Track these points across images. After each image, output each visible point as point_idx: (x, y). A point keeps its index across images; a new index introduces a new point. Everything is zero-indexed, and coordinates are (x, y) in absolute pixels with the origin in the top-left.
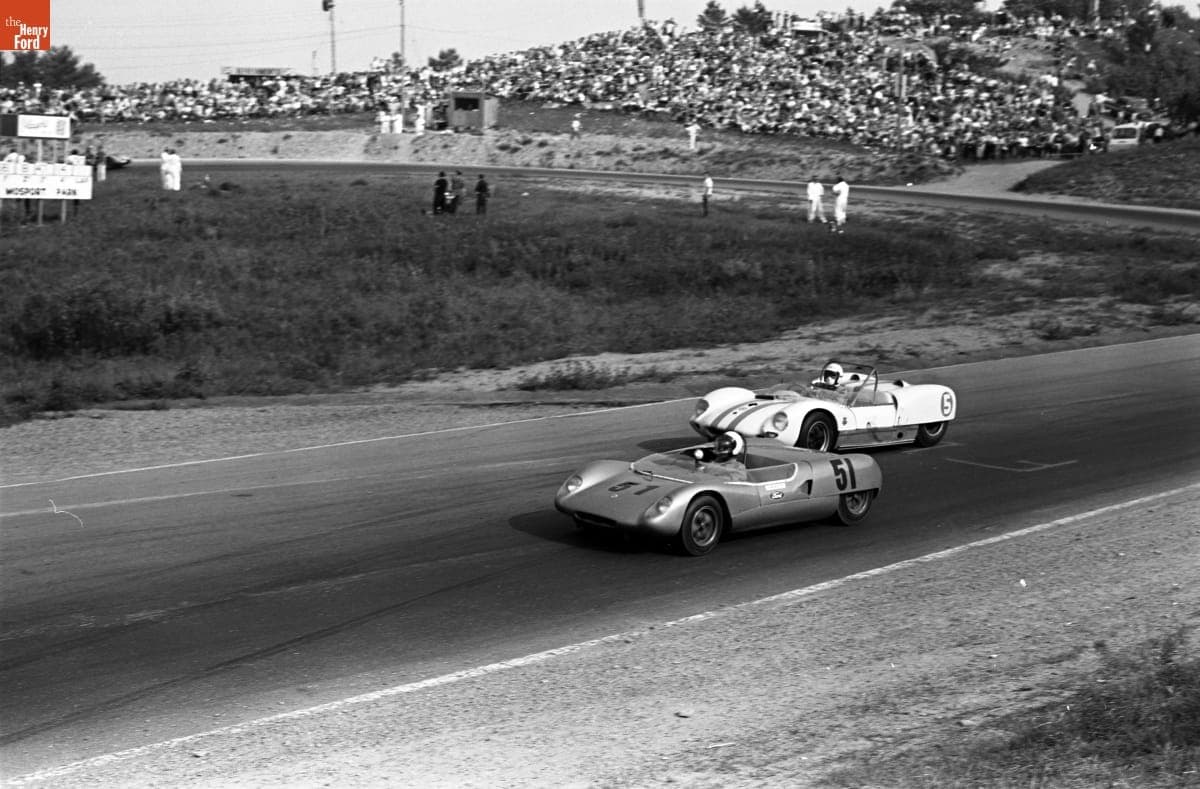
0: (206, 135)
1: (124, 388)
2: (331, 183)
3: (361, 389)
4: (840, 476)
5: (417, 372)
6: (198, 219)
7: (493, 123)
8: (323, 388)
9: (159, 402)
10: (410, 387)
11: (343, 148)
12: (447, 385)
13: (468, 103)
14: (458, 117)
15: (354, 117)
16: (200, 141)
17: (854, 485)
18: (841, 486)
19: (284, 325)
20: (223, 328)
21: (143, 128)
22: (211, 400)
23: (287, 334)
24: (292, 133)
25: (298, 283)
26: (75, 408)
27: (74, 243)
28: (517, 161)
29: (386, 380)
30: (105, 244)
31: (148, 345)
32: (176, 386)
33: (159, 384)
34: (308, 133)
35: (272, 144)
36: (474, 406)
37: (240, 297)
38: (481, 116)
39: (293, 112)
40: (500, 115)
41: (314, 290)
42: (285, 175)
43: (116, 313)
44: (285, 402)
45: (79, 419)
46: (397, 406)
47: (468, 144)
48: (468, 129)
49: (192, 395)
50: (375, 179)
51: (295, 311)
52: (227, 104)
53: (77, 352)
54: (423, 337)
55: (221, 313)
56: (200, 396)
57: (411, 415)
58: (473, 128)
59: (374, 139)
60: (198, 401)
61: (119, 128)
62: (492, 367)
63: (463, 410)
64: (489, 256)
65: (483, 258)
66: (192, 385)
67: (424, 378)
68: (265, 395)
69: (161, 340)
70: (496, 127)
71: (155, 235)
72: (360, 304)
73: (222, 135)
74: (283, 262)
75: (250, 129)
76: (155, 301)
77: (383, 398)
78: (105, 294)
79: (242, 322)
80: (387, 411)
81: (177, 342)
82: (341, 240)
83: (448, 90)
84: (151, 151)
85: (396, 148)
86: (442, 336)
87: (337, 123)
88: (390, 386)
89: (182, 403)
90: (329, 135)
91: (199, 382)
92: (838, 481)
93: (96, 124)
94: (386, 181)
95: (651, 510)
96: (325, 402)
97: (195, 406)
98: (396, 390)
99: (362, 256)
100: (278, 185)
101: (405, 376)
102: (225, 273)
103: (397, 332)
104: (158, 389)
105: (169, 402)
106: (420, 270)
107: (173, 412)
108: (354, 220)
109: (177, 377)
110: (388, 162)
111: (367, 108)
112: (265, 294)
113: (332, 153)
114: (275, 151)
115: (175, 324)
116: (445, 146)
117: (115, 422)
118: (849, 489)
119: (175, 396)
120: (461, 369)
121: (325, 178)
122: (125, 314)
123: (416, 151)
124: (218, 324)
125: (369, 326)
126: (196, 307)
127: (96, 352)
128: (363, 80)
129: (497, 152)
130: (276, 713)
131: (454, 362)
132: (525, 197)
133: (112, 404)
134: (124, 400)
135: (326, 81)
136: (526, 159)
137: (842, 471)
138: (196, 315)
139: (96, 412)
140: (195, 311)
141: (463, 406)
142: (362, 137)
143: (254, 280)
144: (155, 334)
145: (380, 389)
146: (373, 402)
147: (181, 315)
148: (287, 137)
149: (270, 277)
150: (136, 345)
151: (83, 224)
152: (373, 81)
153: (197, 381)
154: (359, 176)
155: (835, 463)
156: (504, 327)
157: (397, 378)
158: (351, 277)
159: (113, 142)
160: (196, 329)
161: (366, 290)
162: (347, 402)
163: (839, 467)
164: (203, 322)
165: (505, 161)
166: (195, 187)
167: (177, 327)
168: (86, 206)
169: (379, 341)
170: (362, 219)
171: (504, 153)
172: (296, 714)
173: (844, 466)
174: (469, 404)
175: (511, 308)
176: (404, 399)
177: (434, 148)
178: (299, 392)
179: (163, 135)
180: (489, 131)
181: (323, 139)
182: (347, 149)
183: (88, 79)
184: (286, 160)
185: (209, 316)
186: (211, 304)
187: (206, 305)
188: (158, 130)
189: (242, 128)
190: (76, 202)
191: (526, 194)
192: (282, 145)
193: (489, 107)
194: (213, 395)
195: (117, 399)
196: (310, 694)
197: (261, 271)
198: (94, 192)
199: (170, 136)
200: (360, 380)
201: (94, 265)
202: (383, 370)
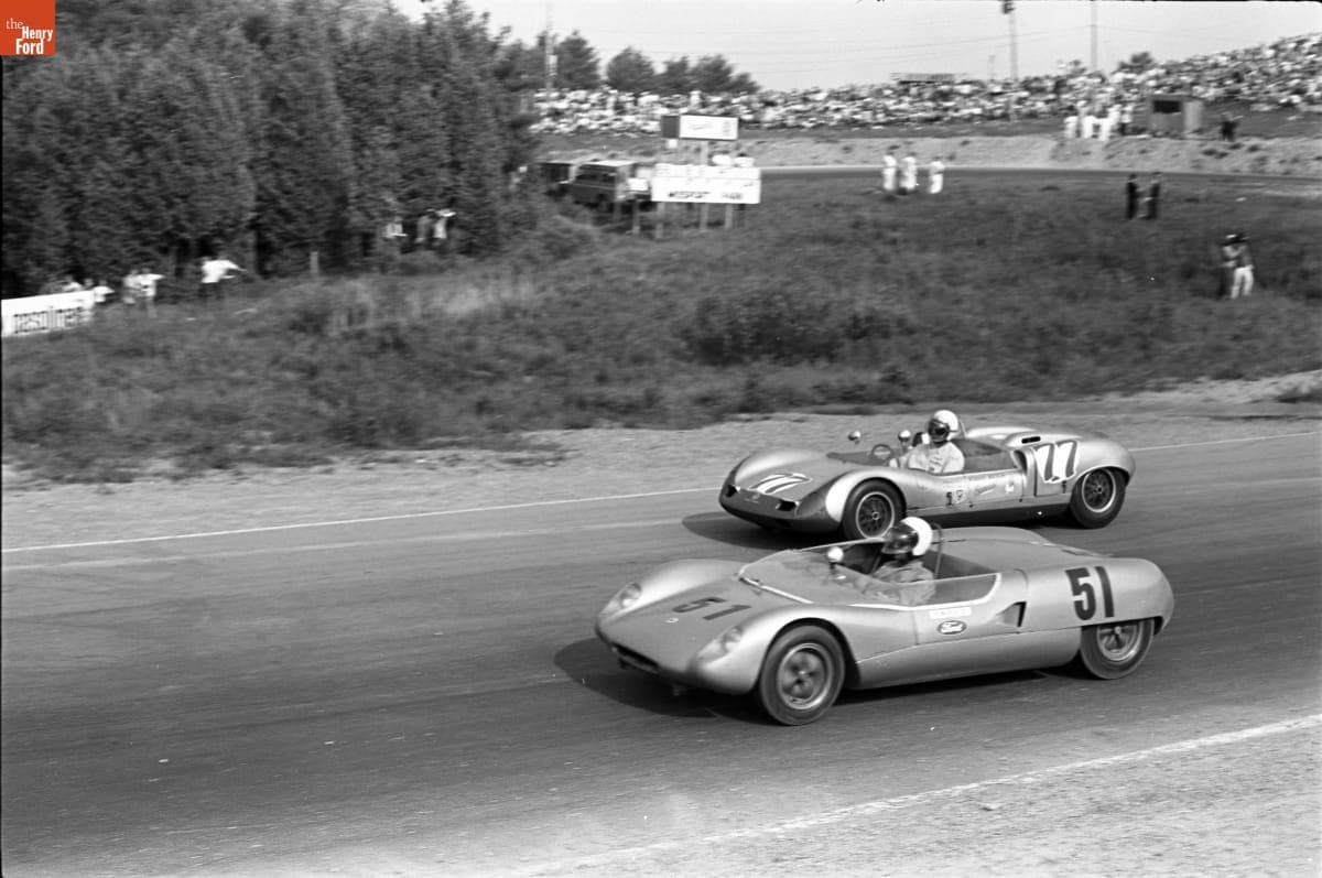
0: (877, 142)
1: (823, 392)
2: (1018, 188)
3: (1093, 397)
4: (1083, 597)
5: (1152, 382)
6: (876, 224)
7: (1197, 127)
8: (1047, 395)
9: (864, 406)
10: (1148, 398)
11: (1027, 154)
12: (1189, 395)
13: (1167, 106)
14: (1158, 121)
15: (1036, 122)
16: (870, 147)
17: (1109, 611)
18: (1083, 613)
19: (984, 333)
20: (916, 336)
21: (806, 135)
22: (922, 406)
23: (989, 343)
24: (971, 139)
25: (991, 290)
26: (772, 411)
27: (742, 248)
28: (1224, 167)
29: (1118, 389)
30: (777, 249)
31: (834, 352)
32: (881, 390)
33: (862, 387)
34: (989, 138)
35: (949, 151)
36: (1229, 419)
37: (930, 303)
38: (1181, 121)
39: (972, 117)
40: (1203, 119)
41: (1014, 296)
42: (968, 181)
43: (799, 316)
44: (1006, 410)
45: (777, 423)
46: (1137, 417)
47: (1167, 150)
48: (1167, 134)
49: (899, 400)
50: (1068, 185)
51: (995, 318)
52: (898, 110)
53: (756, 358)
54: (1144, 347)
55: (913, 319)
56: (908, 402)
57: (1156, 426)
58: (1174, 132)
59: (1062, 145)
60: (904, 406)
61: (778, 135)
62: (1238, 377)
63: (1214, 423)
64: (1209, 263)
65: (1202, 265)
66: (898, 389)
67: (1160, 389)
68: (982, 402)
69: (848, 346)
70: (1199, 131)
71: (828, 239)
72: (1068, 312)
73: (894, 141)
74: (975, 268)
75: (923, 135)
76: (842, 303)
77: (1117, 409)
78: (787, 297)
79: (938, 329)
80: (1127, 421)
81: (865, 349)
82: (1035, 246)
83: (1146, 93)
84: (815, 158)
85: (1088, 153)
86: (1167, 346)
87: (1020, 128)
88: (1126, 395)
89: (890, 408)
90: (1012, 140)
91: (907, 386)
92: (1078, 604)
93: (758, 131)
94: (1079, 187)
95: (714, 646)
96: (1051, 410)
97: (903, 412)
98: (1131, 399)
99: (1061, 263)
100: (959, 191)
101: (1138, 385)
102: (913, 279)
103: (1115, 341)
104: (859, 393)
105: (876, 407)
106: (1132, 278)
107: (879, 418)
108: (1050, 226)
109: (883, 380)
110: (1079, 167)
111: (1054, 113)
112: (958, 301)
113: (1014, 159)
114: (951, 158)
115: (864, 330)
116: (1143, 152)
117: (819, 426)
118: (1099, 617)
119: (881, 401)
120: (1202, 379)
121: (1011, 183)
122: (811, 318)
123: (1110, 157)
124: (910, 331)
125: (1082, 335)
126: (885, 312)
127: (776, 358)
128: (1049, 84)
129: (1201, 157)
130: (1071, 761)
131: (1194, 371)
132: (1241, 203)
133: (810, 409)
134: (823, 404)
135: (1006, 85)
136: (1236, 165)
137: (1088, 588)
138: (886, 321)
139: (796, 415)
140: (885, 317)
141: (1217, 418)
142: (1049, 144)
143: (944, 286)
144: (842, 340)
145: (1113, 398)
146: (1106, 411)
147: (869, 319)
148: (965, 143)
149: (962, 284)
150: (824, 351)
151: (751, 229)
152: (1060, 85)
153: (904, 385)
154: (1050, 182)
155: (1074, 574)
156: (1236, 338)
157: (1130, 388)
158: (1053, 284)
159: (774, 149)
160: (886, 335)
161: (1072, 297)
162: (1075, 411)
163: (1082, 581)
164: (894, 328)
165: (1211, 166)
166: (869, 193)
167: (864, 334)
168: (752, 211)
169: (1094, 351)
170: (1058, 224)
171: (1209, 158)
172: (1098, 762)
173: (1094, 580)
174: (1220, 416)
175: (1241, 318)
176: (1146, 409)
177: (1130, 153)
178: (1021, 400)
179: (828, 141)
180: (1191, 136)
181: (1005, 145)
182: (1033, 155)
183: (744, 85)
184: (964, 166)
185: (901, 322)
186: (901, 308)
187: (898, 310)
188: (822, 137)
189: (915, 134)
190: (742, 207)
191: (1241, 199)
192: (960, 151)
193: (1192, 112)
194: (924, 400)
195: (814, 403)
196: (1111, 739)
197: (950, 276)
198: (763, 195)
199: (835, 142)
200: (1090, 388)
201: (767, 271)
202: (1113, 377)
